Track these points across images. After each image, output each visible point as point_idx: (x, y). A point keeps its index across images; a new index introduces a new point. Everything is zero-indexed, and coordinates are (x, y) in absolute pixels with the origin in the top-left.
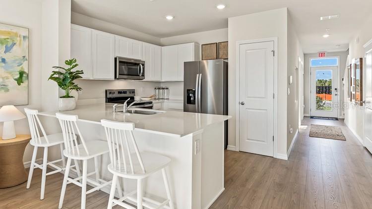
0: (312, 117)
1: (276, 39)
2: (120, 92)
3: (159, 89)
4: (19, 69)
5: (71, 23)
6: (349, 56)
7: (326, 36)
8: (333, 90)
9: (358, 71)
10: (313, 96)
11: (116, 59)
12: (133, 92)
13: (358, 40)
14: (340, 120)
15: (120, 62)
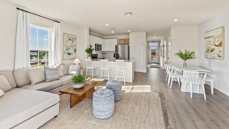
0: (150, 63)
1: (143, 40)
2: (95, 55)
3: (103, 54)
4: (75, 48)
5: (89, 34)
6: (161, 43)
7: (154, 37)
8: (156, 53)
9: (163, 47)
10: (150, 56)
11: (95, 44)
12: (97, 55)
13: (163, 39)
14: (159, 64)
15: (97, 45)
